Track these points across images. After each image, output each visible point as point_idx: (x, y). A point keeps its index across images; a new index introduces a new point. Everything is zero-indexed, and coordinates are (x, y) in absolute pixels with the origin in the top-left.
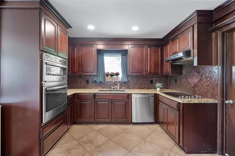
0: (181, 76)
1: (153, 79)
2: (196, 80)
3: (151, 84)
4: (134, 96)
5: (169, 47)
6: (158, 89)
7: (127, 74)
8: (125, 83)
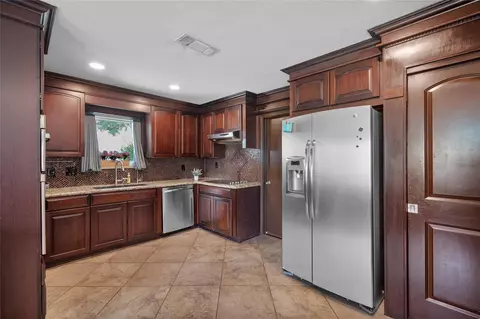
0: (223, 160)
1: (186, 164)
2: (241, 164)
3: (183, 171)
4: (165, 191)
5: (210, 119)
6: (196, 178)
8: (141, 171)
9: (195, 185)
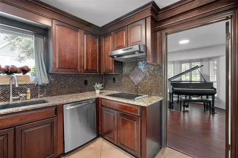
1: (88, 79)
3: (85, 85)
5: (111, 40)
6: (98, 91)
7: (47, 72)
8: (43, 87)
9: (97, 100)
